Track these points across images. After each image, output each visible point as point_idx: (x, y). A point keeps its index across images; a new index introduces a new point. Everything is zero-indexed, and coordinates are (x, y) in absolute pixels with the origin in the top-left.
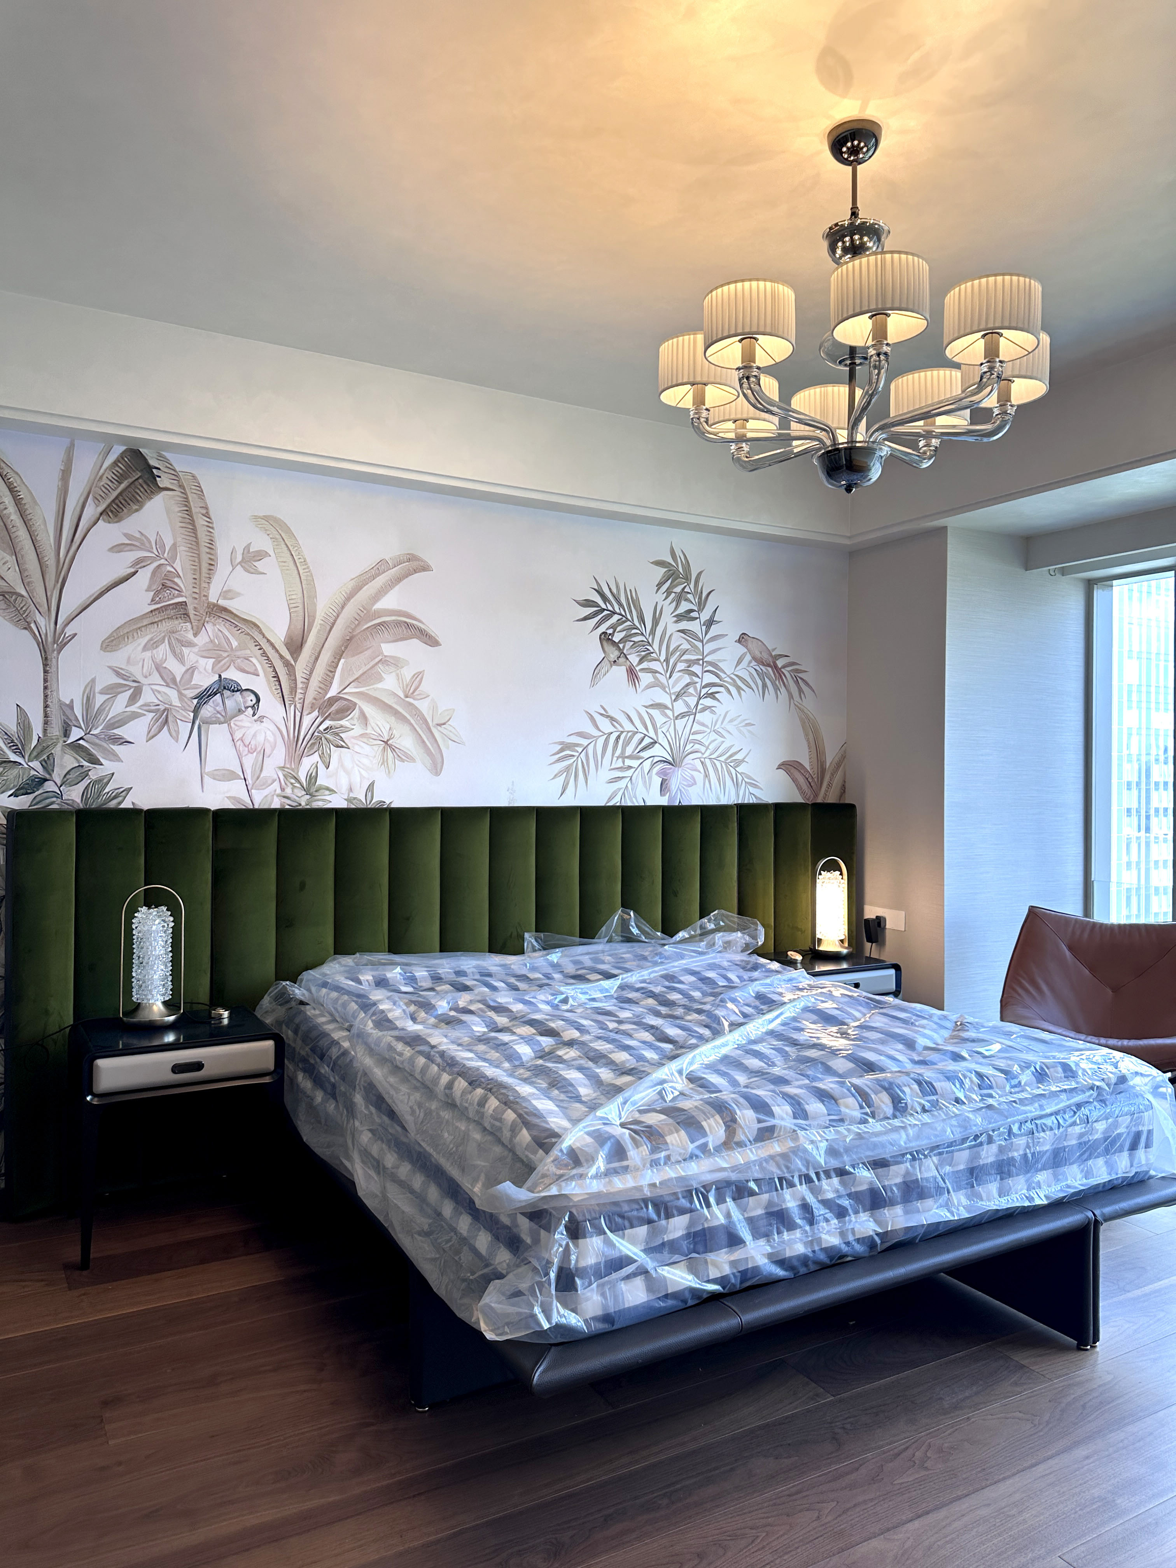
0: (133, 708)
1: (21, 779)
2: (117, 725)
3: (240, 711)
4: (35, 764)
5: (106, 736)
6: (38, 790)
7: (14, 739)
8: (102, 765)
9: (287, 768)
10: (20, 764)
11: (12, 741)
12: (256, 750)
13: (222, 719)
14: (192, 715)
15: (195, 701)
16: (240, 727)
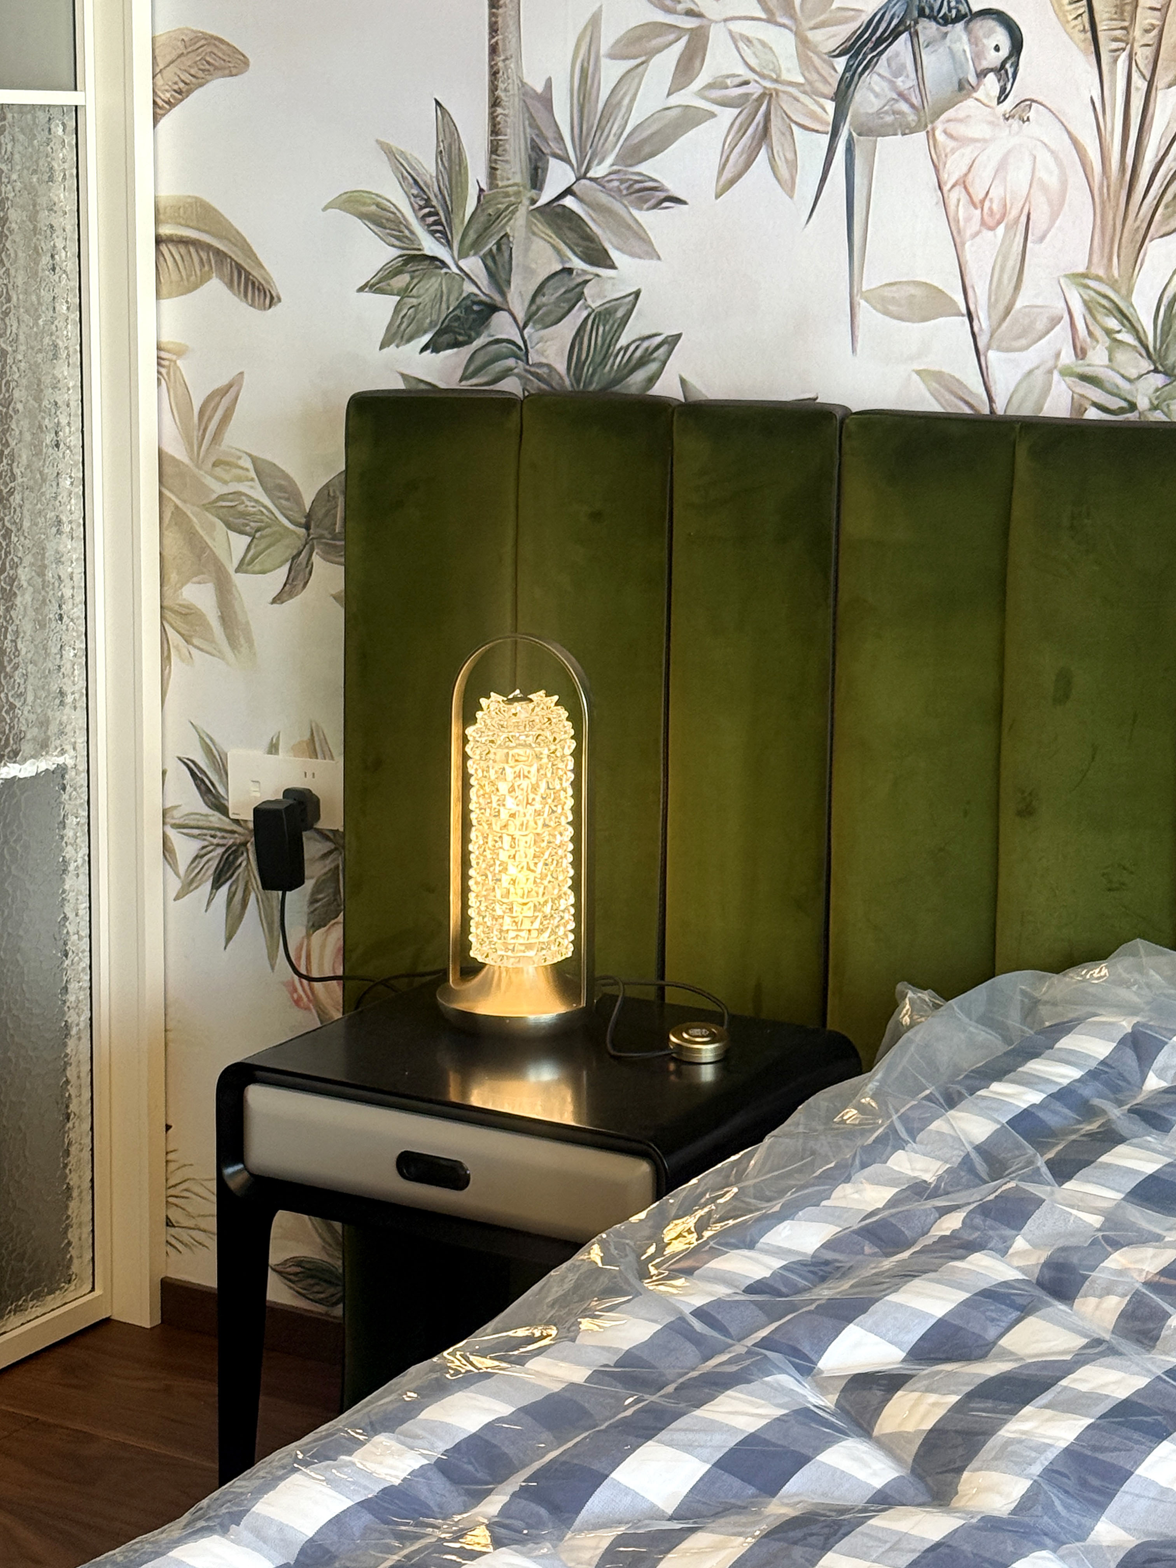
0: (687, 97)
1: (444, 306)
2: (647, 149)
3: (963, 88)
4: (473, 264)
5: (622, 181)
6: (479, 335)
7: (432, 197)
8: (613, 267)
9: (1098, 278)
10: (444, 264)
11: (428, 203)
12: (1004, 216)
13: (912, 117)
14: (830, 106)
15: (841, 63)
16: (962, 141)
